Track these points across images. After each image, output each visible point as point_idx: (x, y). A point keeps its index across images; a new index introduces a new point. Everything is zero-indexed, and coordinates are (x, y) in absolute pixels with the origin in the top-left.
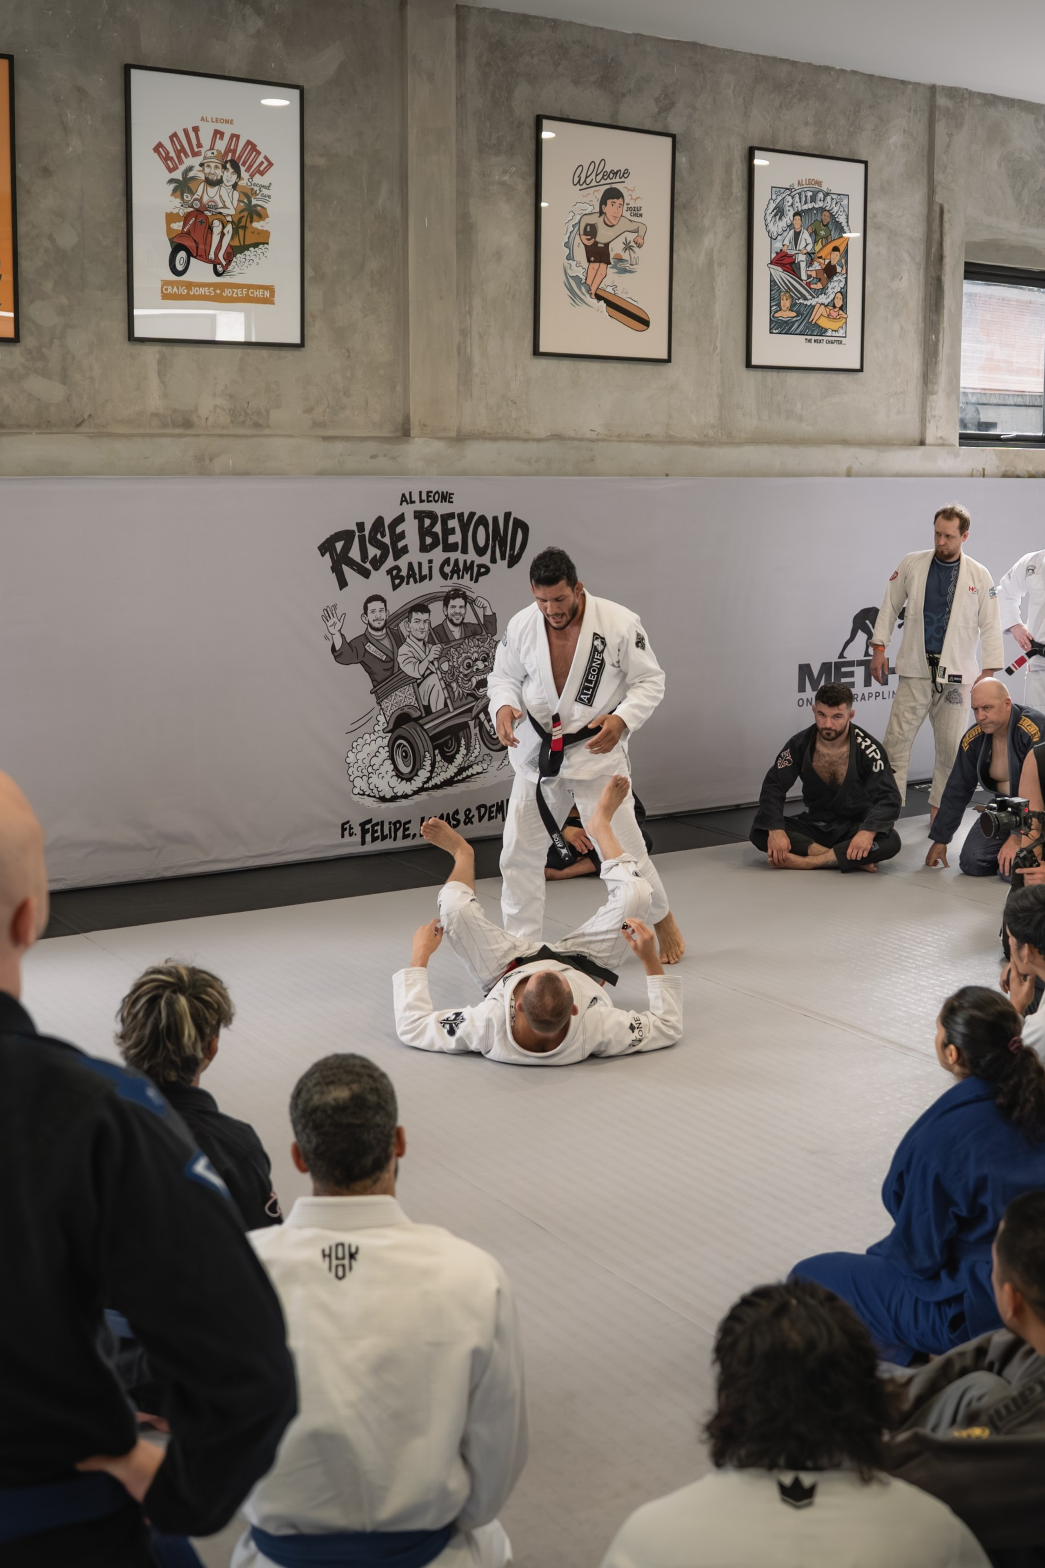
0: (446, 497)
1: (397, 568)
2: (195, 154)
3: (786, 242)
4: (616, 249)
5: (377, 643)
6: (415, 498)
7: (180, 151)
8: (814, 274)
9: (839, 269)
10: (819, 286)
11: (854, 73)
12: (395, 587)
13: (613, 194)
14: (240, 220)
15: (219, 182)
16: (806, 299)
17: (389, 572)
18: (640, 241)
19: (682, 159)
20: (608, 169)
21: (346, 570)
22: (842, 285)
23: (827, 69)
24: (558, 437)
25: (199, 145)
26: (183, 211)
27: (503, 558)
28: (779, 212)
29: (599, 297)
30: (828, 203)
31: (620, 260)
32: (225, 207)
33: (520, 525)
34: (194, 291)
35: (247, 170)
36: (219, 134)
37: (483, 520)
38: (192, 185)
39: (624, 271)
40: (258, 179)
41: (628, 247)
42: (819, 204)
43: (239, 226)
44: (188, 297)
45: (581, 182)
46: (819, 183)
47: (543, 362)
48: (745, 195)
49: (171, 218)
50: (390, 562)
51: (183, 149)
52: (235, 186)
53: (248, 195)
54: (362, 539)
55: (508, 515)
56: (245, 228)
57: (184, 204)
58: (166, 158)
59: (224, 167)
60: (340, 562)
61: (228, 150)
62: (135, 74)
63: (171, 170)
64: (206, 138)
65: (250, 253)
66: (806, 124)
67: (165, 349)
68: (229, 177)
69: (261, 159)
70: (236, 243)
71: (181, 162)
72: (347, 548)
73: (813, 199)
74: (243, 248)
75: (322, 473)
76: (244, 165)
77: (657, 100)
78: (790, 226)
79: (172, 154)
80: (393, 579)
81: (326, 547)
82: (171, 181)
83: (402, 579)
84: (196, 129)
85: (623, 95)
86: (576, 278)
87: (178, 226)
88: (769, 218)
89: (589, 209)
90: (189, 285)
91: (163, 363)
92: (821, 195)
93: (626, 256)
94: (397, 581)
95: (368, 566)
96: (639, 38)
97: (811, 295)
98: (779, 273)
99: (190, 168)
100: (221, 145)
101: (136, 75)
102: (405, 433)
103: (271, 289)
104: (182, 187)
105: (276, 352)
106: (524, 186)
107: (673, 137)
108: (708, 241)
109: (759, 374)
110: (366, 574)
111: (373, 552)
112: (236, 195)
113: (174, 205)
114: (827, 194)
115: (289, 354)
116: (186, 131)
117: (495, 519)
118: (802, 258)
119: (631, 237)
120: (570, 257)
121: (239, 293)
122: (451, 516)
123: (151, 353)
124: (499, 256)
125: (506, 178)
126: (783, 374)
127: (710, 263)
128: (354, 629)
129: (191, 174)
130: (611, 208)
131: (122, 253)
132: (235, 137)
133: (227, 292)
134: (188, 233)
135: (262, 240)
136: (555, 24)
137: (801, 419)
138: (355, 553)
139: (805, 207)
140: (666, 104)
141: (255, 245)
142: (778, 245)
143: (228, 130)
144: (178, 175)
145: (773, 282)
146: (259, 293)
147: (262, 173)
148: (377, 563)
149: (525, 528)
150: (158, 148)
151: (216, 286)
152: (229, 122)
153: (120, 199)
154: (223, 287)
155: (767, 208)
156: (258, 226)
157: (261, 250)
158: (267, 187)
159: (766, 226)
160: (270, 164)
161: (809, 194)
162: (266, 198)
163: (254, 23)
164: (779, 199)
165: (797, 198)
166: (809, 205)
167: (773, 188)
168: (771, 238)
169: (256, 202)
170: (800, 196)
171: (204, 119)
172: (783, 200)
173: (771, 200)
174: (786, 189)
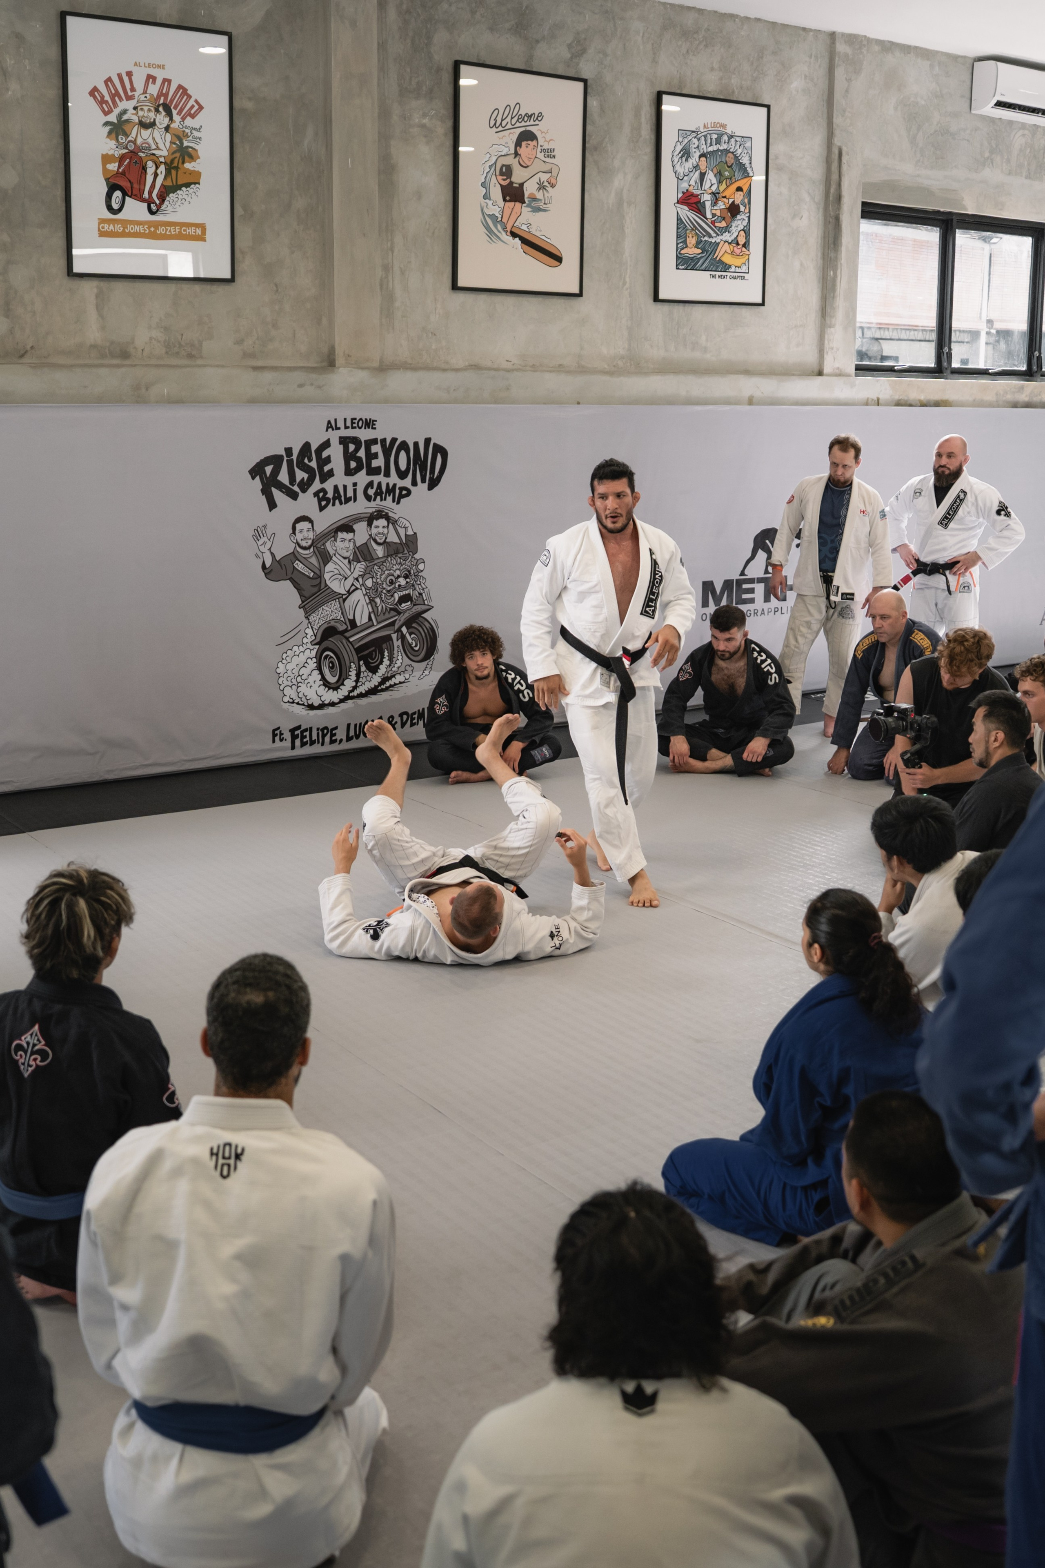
0: (369, 424)
1: (323, 490)
2: (129, 98)
3: (692, 183)
4: (530, 189)
5: (305, 561)
6: (341, 424)
7: (115, 95)
9: (742, 208)
10: (723, 224)
11: (758, 20)
12: (322, 509)
13: (527, 136)
14: (172, 161)
15: (152, 125)
16: (710, 236)
17: (316, 494)
18: (553, 181)
19: (593, 103)
20: (523, 112)
21: (276, 492)
22: (745, 223)
23: (732, 17)
24: (476, 367)
25: (133, 89)
27: (423, 481)
28: (686, 153)
29: (514, 235)
30: (732, 146)
31: (534, 199)
32: (158, 148)
33: (440, 450)
34: (130, 229)
35: (179, 113)
36: (150, 78)
37: (404, 446)
38: (126, 128)
39: (538, 210)
40: (189, 121)
41: (541, 187)
42: (724, 146)
43: (171, 167)
44: (123, 235)
45: (497, 125)
46: (724, 126)
47: (461, 296)
48: (653, 137)
49: (106, 159)
50: (316, 485)
51: (117, 93)
52: (167, 129)
53: (179, 137)
54: (290, 463)
55: (428, 441)
56: (177, 168)
57: (119, 145)
58: (101, 102)
59: (157, 111)
60: (269, 485)
61: (160, 94)
62: (70, 20)
63: (106, 114)
64: (139, 82)
65: (183, 193)
66: (712, 69)
67: (103, 284)
68: (162, 120)
69: (192, 102)
70: (169, 183)
71: (115, 105)
72: (276, 471)
73: (718, 141)
74: (176, 188)
75: (253, 401)
76: (175, 108)
77: (570, 46)
78: (696, 167)
79: (107, 98)
80: (320, 501)
81: (256, 471)
82: (106, 124)
83: (328, 500)
84: (129, 74)
85: (537, 42)
86: (493, 217)
87: (113, 167)
88: (676, 159)
89: (505, 151)
90: (125, 223)
91: (101, 299)
92: (725, 138)
93: (539, 195)
94: (323, 503)
95: (296, 488)
97: (716, 233)
98: (685, 212)
99: (125, 112)
100: (154, 90)
101: (71, 22)
102: (330, 362)
103: (203, 227)
104: (117, 129)
105: (208, 287)
106: (442, 129)
107: (585, 81)
108: (618, 181)
109: (666, 307)
110: (294, 496)
111: (300, 475)
112: (168, 137)
113: (110, 147)
114: (731, 137)
115: (221, 289)
116: (120, 76)
117: (416, 444)
118: (707, 198)
119: (544, 177)
120: (486, 197)
121: (172, 230)
122: (374, 441)
123: (89, 288)
124: (419, 195)
125: (426, 121)
126: (688, 307)
127: (620, 203)
128: (284, 547)
129: (125, 117)
130: (526, 150)
131: (60, 192)
132: (167, 81)
133: (161, 230)
134: (123, 173)
135: (193, 180)
137: (705, 350)
138: (283, 477)
139: (711, 149)
140: (579, 49)
141: (187, 185)
142: (684, 186)
143: (160, 75)
144: (112, 118)
145: (679, 220)
146: (191, 231)
147: (193, 116)
148: (304, 486)
149: (444, 453)
150: (93, 92)
151: (150, 224)
152: (163, 67)
153: (58, 141)
154: (157, 224)
155: (674, 149)
156: (190, 166)
157: (193, 190)
158: (198, 129)
159: (673, 166)
160: (200, 107)
161: (714, 136)
162: (197, 140)
164: (685, 141)
165: (703, 141)
166: (714, 147)
167: (680, 132)
168: (678, 178)
169: (187, 143)
170: (706, 138)
171: (137, 64)
172: (689, 143)
173: (678, 142)
174: (692, 132)
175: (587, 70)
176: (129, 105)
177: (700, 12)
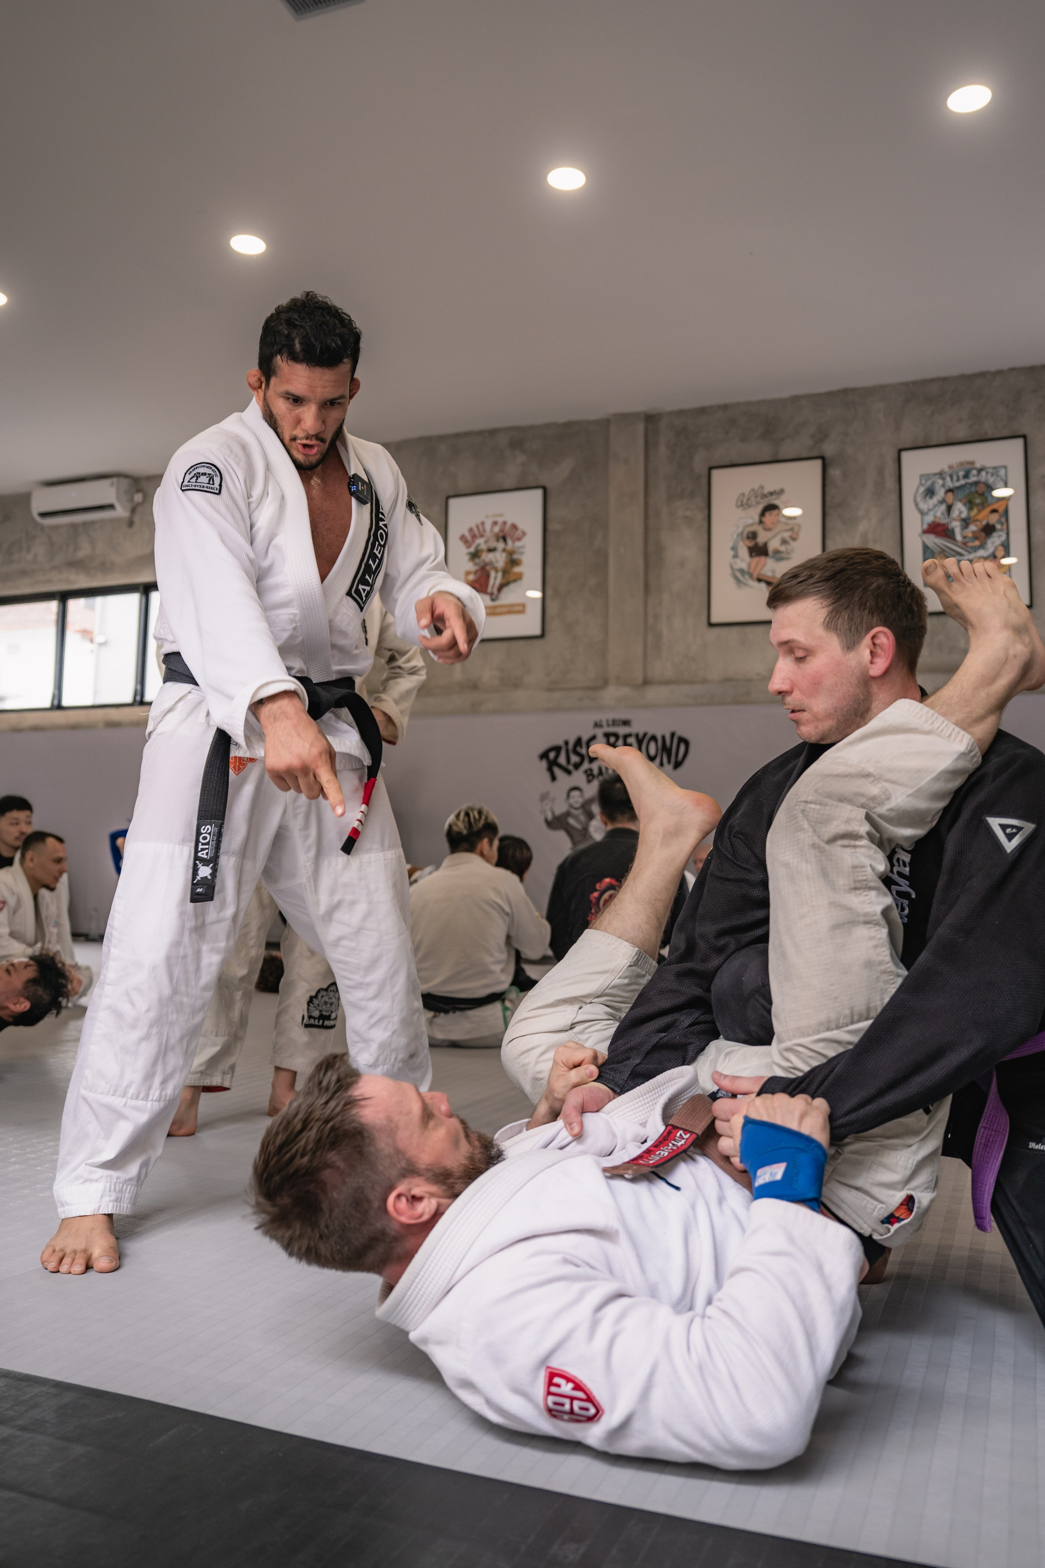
0: (626, 723)
1: (591, 770)
2: (482, 536)
3: (939, 514)
5: (576, 818)
6: (604, 723)
7: (474, 537)
8: (970, 535)
9: (998, 526)
10: (977, 543)
11: (1012, 370)
12: (589, 781)
17: (586, 772)
18: (795, 536)
20: (766, 491)
21: (556, 770)
22: (1004, 538)
23: (981, 375)
24: (728, 680)
25: (484, 531)
26: (475, 567)
27: (669, 762)
28: (930, 492)
29: (759, 580)
31: (777, 552)
32: (497, 562)
33: (683, 740)
36: (495, 523)
37: (654, 738)
39: (781, 559)
40: (518, 544)
41: (784, 542)
42: (973, 479)
45: (743, 504)
46: (972, 463)
47: (717, 631)
48: (897, 486)
49: (468, 573)
50: (586, 765)
51: (476, 535)
52: (504, 550)
53: (510, 553)
54: (567, 751)
55: (673, 735)
57: (476, 564)
58: (466, 542)
59: (498, 540)
60: (552, 765)
62: (451, 500)
63: (469, 547)
64: (488, 526)
65: (512, 586)
66: (961, 421)
68: (501, 545)
69: (519, 532)
71: (474, 542)
72: (557, 756)
73: (966, 476)
75: (548, 710)
77: (813, 436)
78: (943, 501)
79: (470, 538)
80: (588, 776)
81: (544, 756)
82: (468, 553)
83: (594, 777)
84: (483, 523)
85: (783, 439)
86: (742, 571)
87: (471, 577)
88: (919, 499)
89: (750, 521)
92: (975, 472)
93: (783, 548)
94: (590, 778)
95: (571, 768)
96: (795, 399)
97: (967, 551)
98: (932, 540)
99: (479, 545)
100: (497, 529)
102: (605, 683)
103: (525, 605)
104: (475, 556)
105: (528, 641)
106: (700, 517)
107: (823, 458)
110: (569, 772)
111: (574, 759)
112: (504, 555)
113: (471, 566)
114: (980, 471)
115: (536, 642)
116: (478, 526)
117: (664, 738)
118: (956, 526)
119: (786, 535)
120: (736, 556)
121: (504, 610)
122: (630, 735)
124: (682, 564)
125: (688, 513)
128: (561, 808)
130: (769, 518)
132: (505, 523)
133: (498, 610)
135: (519, 577)
136: (725, 407)
138: (562, 760)
139: (957, 484)
140: (822, 435)
141: (515, 581)
142: (930, 519)
143: (501, 520)
144: (472, 550)
145: (926, 549)
146: (516, 609)
147: (520, 540)
148: (577, 766)
149: (687, 743)
150: (462, 537)
152: (501, 515)
154: (495, 607)
155: (917, 491)
156: (517, 569)
157: (518, 583)
158: (523, 547)
159: (917, 505)
160: (524, 534)
161: (961, 474)
162: (522, 553)
163: (521, 458)
164: (929, 483)
165: (948, 479)
166: (962, 482)
167: (921, 476)
168: (922, 513)
169: (515, 556)
170: (951, 476)
171: (487, 517)
172: (933, 483)
173: (921, 484)
174: (935, 474)
175: (829, 449)
177: (945, 379)
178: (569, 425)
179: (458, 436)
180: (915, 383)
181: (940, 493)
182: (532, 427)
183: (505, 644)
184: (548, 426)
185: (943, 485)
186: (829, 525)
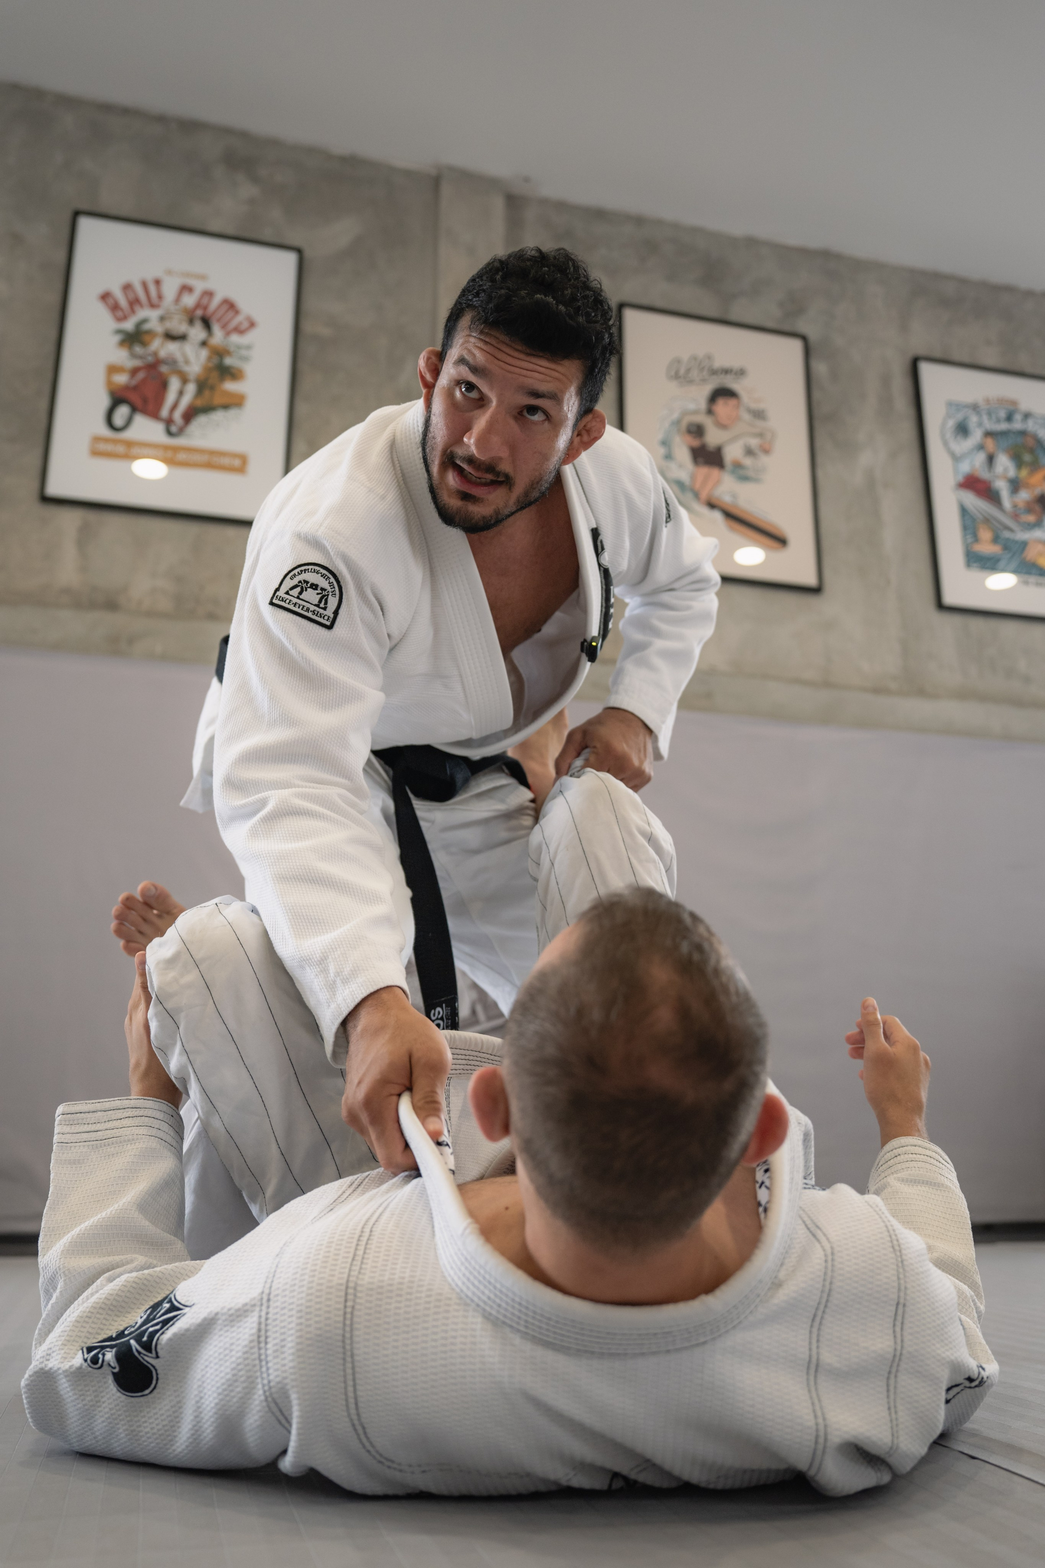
2: (153, 306)
4: (732, 453)
7: (134, 303)
8: (1021, 505)
10: (1031, 518)
13: (723, 393)
15: (182, 338)
16: (1013, 532)
19: (820, 368)
20: (716, 365)
23: (1009, 289)
25: (160, 297)
26: (131, 363)
28: (962, 430)
29: (712, 505)
30: (1030, 426)
31: (738, 466)
32: (187, 362)
34: (136, 451)
35: (224, 327)
36: (186, 289)
38: (146, 338)
39: (745, 479)
40: (235, 338)
41: (749, 452)
42: (1017, 425)
43: (202, 386)
44: (126, 457)
45: (678, 375)
46: (1014, 403)
48: (911, 412)
49: (112, 369)
51: (138, 301)
52: (204, 344)
53: (219, 353)
56: (212, 388)
57: (134, 356)
58: (115, 308)
59: (191, 321)
61: (198, 306)
63: (119, 320)
64: (170, 290)
65: (218, 416)
66: (988, 341)
67: (92, 516)
68: (197, 333)
69: (239, 318)
70: (199, 403)
71: (134, 312)
73: (1009, 418)
74: (208, 409)
76: (218, 320)
77: (781, 305)
78: (981, 447)
79: (123, 302)
82: (119, 332)
84: (158, 282)
85: (735, 296)
86: (679, 481)
87: (121, 379)
88: (949, 435)
89: (692, 406)
90: (129, 444)
91: (85, 534)
92: (1019, 416)
93: (748, 462)
96: (751, 242)
97: (1021, 528)
98: (971, 500)
99: (145, 321)
100: (189, 301)
101: (85, 224)
103: (243, 458)
107: (804, 338)
108: (865, 459)
109: (957, 620)
112: (204, 353)
113: (121, 357)
114: (1027, 416)
116: (145, 285)
118: (1002, 486)
119: (754, 442)
120: (669, 457)
121: (197, 458)
123: (70, 519)
126: (993, 623)
127: (871, 484)
129: (146, 327)
130: (723, 407)
131: (44, 404)
132: (209, 294)
133: (186, 456)
134: (135, 388)
135: (235, 402)
136: (639, 221)
141: (226, 407)
142: (965, 468)
143: (199, 286)
144: (129, 325)
145: (964, 511)
146: (226, 461)
147: (241, 333)
150: (105, 297)
151: (166, 448)
152: (203, 277)
153: (51, 348)
154: (176, 449)
155: (944, 425)
156: (230, 386)
157: (232, 413)
158: (249, 347)
159: (946, 444)
160: (252, 324)
161: (1002, 414)
162: (246, 359)
163: (248, 190)
164: (960, 416)
165: (985, 418)
166: (1003, 426)
167: (950, 404)
168: (956, 459)
169: (228, 361)
170: (989, 414)
171: (169, 272)
172: (965, 419)
173: (948, 416)
174: (967, 406)
176: (153, 315)
177: (963, 281)
178: (352, 161)
179: (107, 108)
180: (924, 273)
181: (977, 436)
182: (274, 143)
183: (193, 529)
184: (311, 151)
185: (980, 424)
186: (818, 444)
